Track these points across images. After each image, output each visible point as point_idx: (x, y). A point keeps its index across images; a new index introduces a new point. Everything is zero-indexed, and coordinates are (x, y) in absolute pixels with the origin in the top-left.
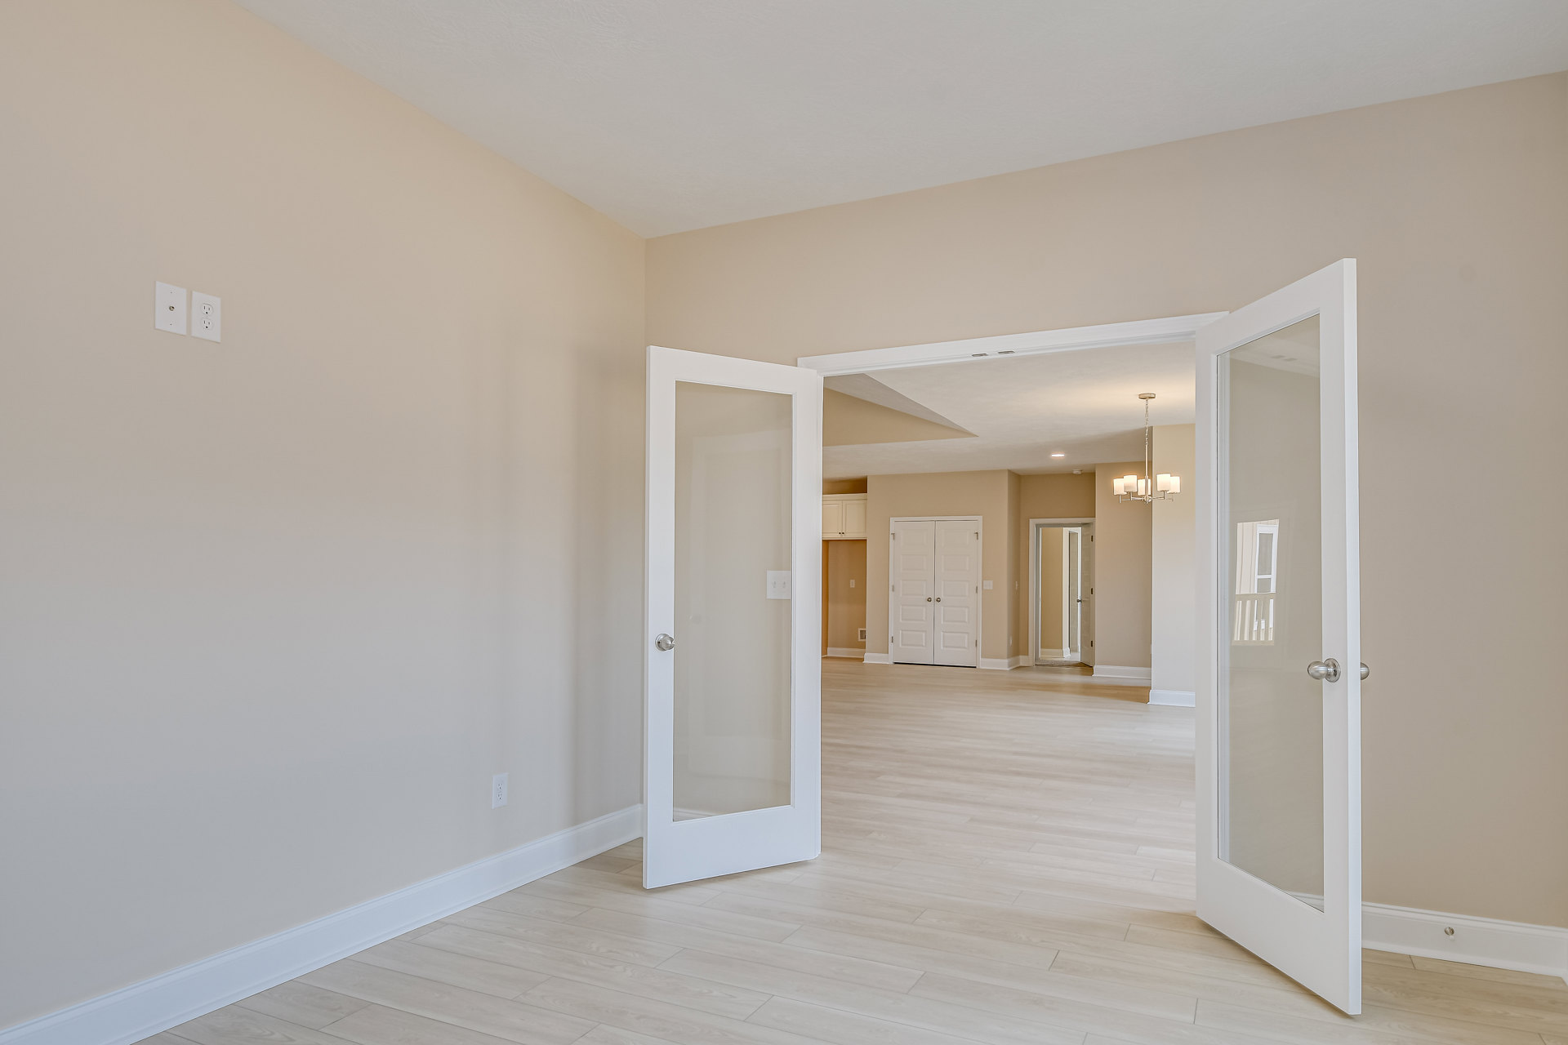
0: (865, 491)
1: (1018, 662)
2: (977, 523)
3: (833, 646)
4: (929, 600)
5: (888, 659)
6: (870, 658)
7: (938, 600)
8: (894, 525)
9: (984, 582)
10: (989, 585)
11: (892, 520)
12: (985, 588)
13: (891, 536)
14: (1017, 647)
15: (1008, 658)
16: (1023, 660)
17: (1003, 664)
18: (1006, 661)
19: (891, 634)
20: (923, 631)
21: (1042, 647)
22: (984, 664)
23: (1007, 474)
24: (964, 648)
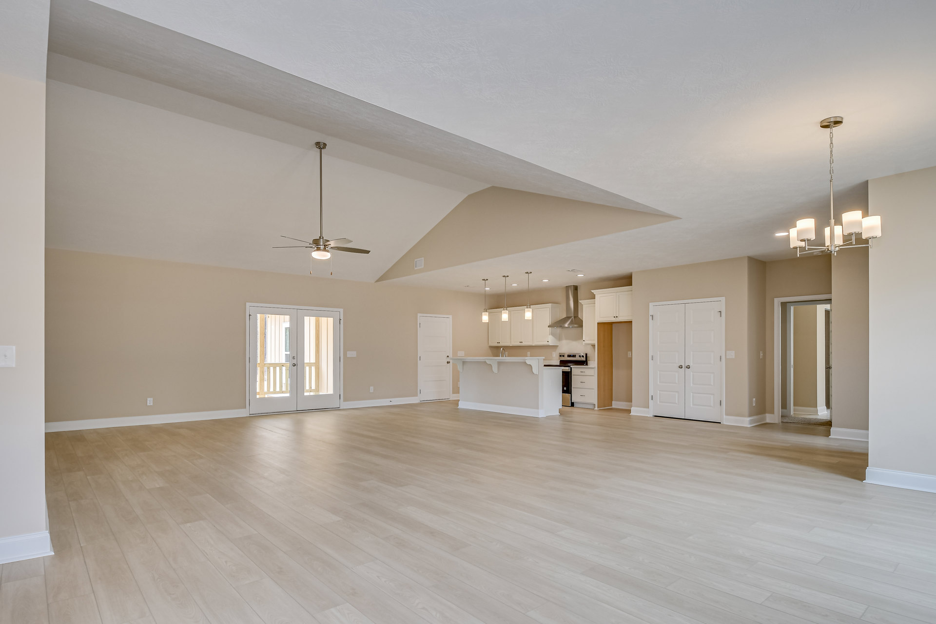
0: (630, 284)
1: (765, 419)
2: (720, 303)
3: (616, 400)
4: (681, 367)
5: (649, 413)
6: (635, 411)
7: (688, 367)
8: (653, 308)
9: (728, 352)
10: (732, 354)
11: (651, 305)
12: (728, 357)
13: (650, 318)
14: (760, 407)
15: (750, 415)
16: (769, 418)
17: (746, 422)
18: (749, 419)
19: (651, 393)
20: (676, 392)
21: (794, 405)
22: (727, 420)
23: (747, 259)
24: (711, 406)
